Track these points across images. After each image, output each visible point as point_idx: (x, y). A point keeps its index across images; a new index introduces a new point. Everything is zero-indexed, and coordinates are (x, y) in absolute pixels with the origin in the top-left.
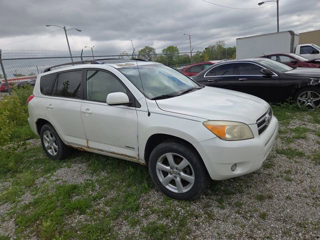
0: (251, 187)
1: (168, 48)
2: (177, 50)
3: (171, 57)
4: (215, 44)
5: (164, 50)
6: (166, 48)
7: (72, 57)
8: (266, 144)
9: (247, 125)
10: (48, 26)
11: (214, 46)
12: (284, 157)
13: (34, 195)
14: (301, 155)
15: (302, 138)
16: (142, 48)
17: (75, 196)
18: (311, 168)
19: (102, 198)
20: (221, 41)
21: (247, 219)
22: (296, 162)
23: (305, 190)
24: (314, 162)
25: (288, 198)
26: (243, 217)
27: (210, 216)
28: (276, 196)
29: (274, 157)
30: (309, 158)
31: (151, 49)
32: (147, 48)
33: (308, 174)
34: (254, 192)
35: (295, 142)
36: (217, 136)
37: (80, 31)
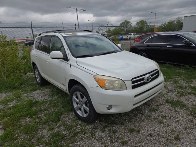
0: (131, 122)
1: (140, 21)
2: (146, 23)
3: (141, 28)
4: (175, 20)
5: (137, 23)
6: (139, 22)
7: (79, 27)
8: (136, 96)
9: (123, 81)
10: (68, 8)
11: (174, 21)
12: (169, 106)
13: (17, 103)
14: (183, 106)
15: (194, 94)
16: (123, 22)
17: (34, 107)
18: (183, 117)
19: (45, 111)
20: (180, 18)
21: (113, 142)
22: (176, 111)
23: (166, 132)
24: (189, 113)
25: (150, 135)
26: (111, 140)
27: (93, 135)
28: (143, 131)
29: (163, 104)
30: (188, 109)
31: (128, 22)
32: (126, 21)
33: (177, 121)
34: (131, 126)
35: (186, 97)
36: (100, 86)
37: (85, 11)
